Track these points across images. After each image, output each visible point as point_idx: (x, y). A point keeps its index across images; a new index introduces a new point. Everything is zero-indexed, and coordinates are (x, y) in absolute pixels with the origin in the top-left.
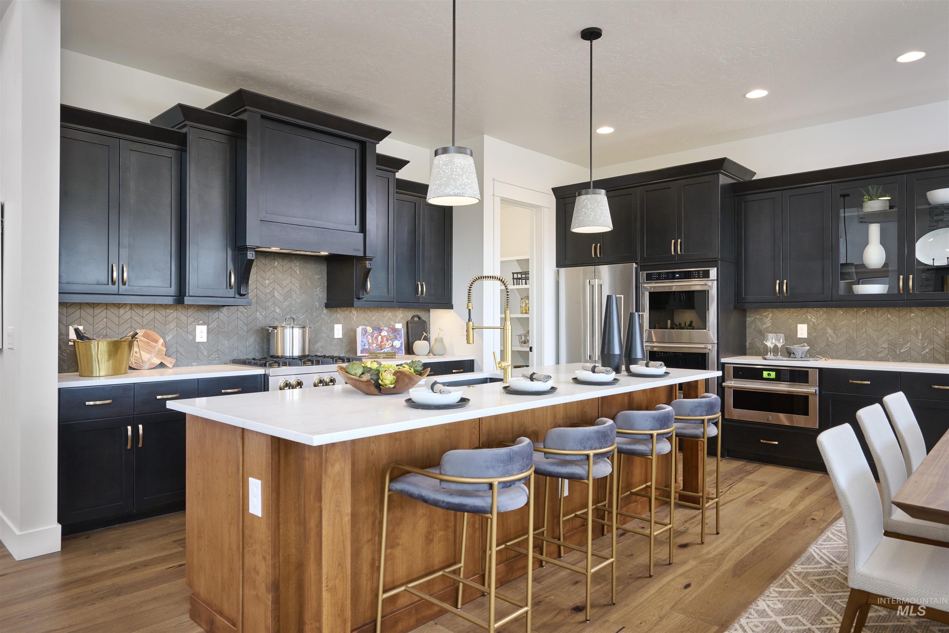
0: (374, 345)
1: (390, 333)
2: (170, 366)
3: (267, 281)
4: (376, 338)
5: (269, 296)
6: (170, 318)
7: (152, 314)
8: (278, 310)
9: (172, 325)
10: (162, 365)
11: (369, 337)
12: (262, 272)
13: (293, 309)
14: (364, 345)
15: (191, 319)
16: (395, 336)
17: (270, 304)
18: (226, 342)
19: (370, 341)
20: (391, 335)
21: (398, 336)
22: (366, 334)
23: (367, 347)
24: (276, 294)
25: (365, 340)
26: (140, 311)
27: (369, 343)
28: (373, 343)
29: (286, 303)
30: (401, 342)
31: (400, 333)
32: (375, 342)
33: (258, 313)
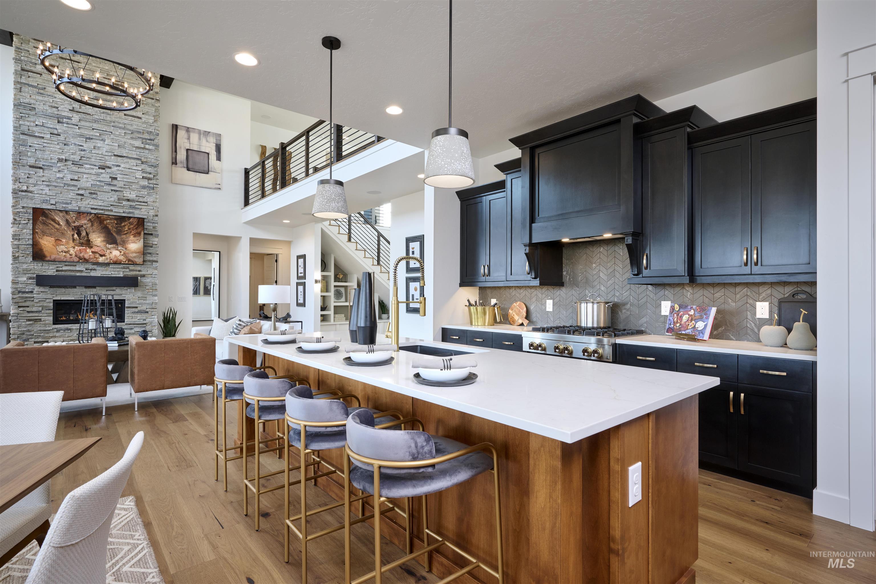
0: (678, 325)
1: (696, 313)
2: (525, 325)
3: (594, 265)
4: (681, 317)
5: (596, 277)
6: (533, 295)
7: (524, 292)
8: (603, 288)
9: (534, 299)
10: (522, 324)
11: (675, 315)
12: (590, 258)
13: (617, 287)
14: (670, 324)
15: (544, 296)
16: (701, 316)
17: (596, 283)
18: (565, 313)
19: (675, 320)
20: (697, 315)
21: (705, 316)
22: (673, 311)
23: (672, 326)
24: (601, 275)
25: (671, 319)
26: (518, 290)
27: (674, 322)
28: (677, 322)
29: (611, 282)
30: (705, 323)
31: (708, 313)
32: (679, 321)
33: (587, 291)
